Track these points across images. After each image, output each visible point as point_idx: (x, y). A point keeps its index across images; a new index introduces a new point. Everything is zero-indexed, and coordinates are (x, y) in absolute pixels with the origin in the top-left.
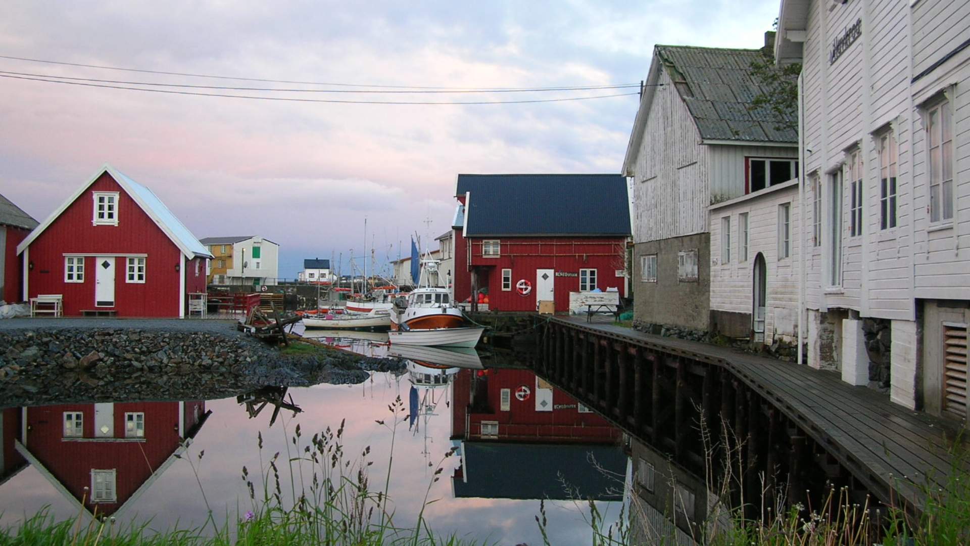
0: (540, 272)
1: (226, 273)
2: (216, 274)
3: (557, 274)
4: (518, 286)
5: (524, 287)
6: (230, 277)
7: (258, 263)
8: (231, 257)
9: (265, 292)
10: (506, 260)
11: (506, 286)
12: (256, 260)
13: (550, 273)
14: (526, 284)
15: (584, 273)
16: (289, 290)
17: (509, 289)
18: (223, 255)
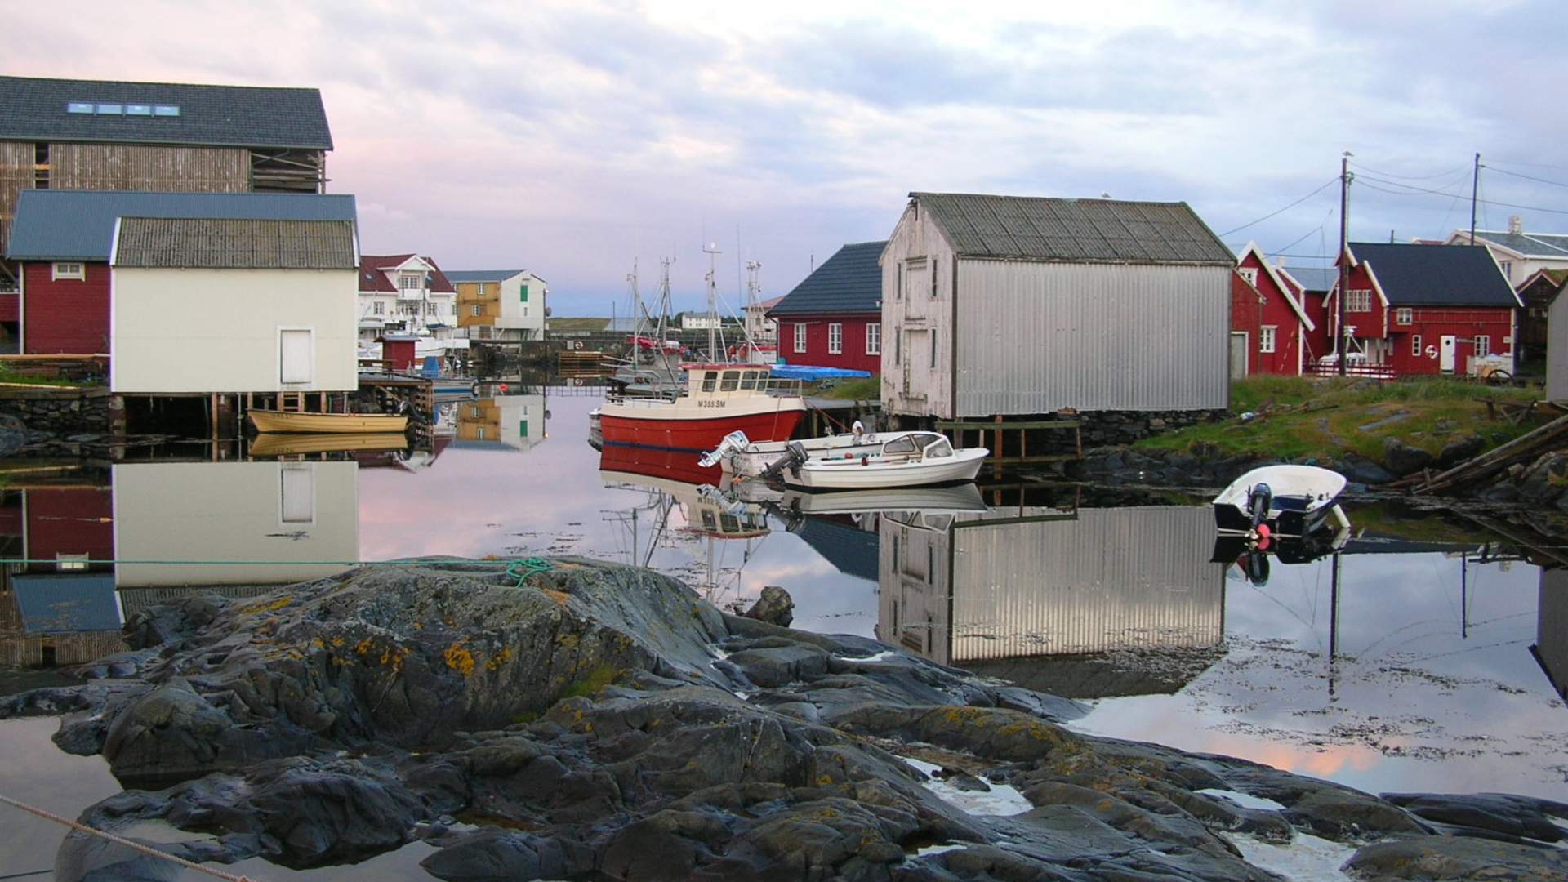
0: (1444, 339)
1: (494, 324)
2: (474, 324)
3: (1458, 340)
4: (1427, 351)
5: (1431, 352)
6: (500, 329)
7: (526, 309)
8: (497, 300)
9: (579, 350)
10: (1418, 327)
11: (1416, 351)
12: (524, 304)
13: (1452, 339)
14: (1433, 349)
15: (1479, 339)
16: (613, 347)
17: (1419, 354)
18: (480, 297)
